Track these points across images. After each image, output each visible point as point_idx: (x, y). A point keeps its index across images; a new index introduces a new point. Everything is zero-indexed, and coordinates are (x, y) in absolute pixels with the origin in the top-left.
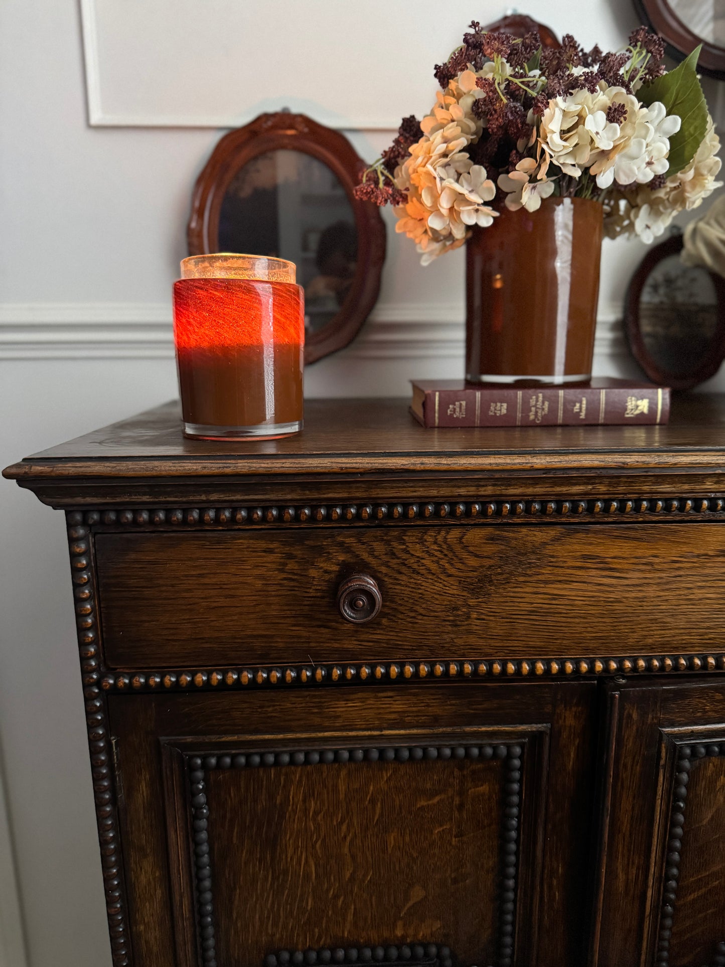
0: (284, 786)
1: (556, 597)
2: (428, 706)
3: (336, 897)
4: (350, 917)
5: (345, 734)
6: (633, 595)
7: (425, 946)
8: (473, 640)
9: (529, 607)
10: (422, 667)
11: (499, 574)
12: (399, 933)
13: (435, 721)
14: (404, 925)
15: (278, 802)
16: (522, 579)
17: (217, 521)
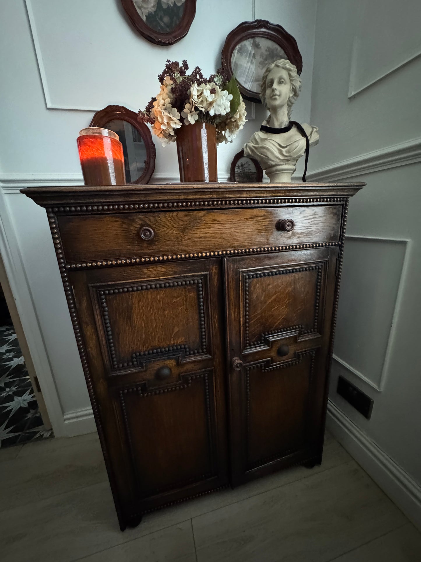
0: (131, 299)
1: (206, 233)
2: (172, 269)
3: (152, 333)
4: (157, 339)
6: (228, 231)
7: (180, 345)
8: (184, 248)
9: (199, 236)
10: (169, 256)
11: (190, 226)
12: (172, 342)
13: (175, 273)
14: (174, 340)
15: (130, 304)
16: (196, 228)
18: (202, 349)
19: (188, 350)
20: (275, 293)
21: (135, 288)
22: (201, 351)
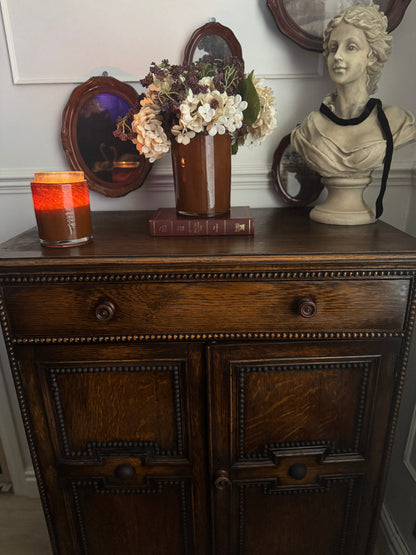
0: (87, 380)
1: (186, 310)
2: (139, 351)
3: (111, 423)
4: (118, 430)
5: (108, 361)
6: (216, 309)
7: (149, 442)
9: (175, 314)
12: (138, 436)
13: (142, 357)
14: (140, 434)
15: (85, 386)
16: (172, 303)
17: (46, 281)
18: (178, 451)
19: (158, 449)
20: (287, 395)
21: (92, 370)
22: (175, 453)
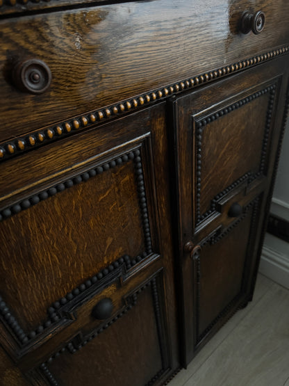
0: (23, 224)
5: (51, 177)
8: (106, 93)
9: (131, 63)
10: (83, 119)
11: (112, 43)
15: (23, 234)
